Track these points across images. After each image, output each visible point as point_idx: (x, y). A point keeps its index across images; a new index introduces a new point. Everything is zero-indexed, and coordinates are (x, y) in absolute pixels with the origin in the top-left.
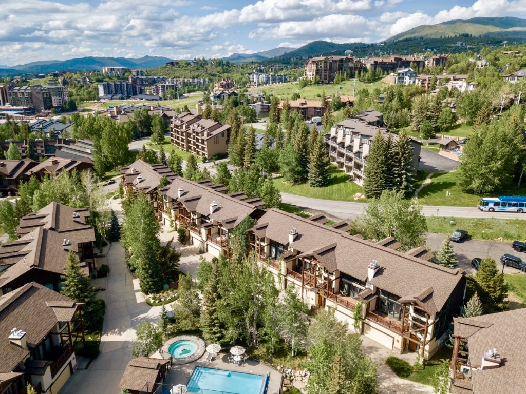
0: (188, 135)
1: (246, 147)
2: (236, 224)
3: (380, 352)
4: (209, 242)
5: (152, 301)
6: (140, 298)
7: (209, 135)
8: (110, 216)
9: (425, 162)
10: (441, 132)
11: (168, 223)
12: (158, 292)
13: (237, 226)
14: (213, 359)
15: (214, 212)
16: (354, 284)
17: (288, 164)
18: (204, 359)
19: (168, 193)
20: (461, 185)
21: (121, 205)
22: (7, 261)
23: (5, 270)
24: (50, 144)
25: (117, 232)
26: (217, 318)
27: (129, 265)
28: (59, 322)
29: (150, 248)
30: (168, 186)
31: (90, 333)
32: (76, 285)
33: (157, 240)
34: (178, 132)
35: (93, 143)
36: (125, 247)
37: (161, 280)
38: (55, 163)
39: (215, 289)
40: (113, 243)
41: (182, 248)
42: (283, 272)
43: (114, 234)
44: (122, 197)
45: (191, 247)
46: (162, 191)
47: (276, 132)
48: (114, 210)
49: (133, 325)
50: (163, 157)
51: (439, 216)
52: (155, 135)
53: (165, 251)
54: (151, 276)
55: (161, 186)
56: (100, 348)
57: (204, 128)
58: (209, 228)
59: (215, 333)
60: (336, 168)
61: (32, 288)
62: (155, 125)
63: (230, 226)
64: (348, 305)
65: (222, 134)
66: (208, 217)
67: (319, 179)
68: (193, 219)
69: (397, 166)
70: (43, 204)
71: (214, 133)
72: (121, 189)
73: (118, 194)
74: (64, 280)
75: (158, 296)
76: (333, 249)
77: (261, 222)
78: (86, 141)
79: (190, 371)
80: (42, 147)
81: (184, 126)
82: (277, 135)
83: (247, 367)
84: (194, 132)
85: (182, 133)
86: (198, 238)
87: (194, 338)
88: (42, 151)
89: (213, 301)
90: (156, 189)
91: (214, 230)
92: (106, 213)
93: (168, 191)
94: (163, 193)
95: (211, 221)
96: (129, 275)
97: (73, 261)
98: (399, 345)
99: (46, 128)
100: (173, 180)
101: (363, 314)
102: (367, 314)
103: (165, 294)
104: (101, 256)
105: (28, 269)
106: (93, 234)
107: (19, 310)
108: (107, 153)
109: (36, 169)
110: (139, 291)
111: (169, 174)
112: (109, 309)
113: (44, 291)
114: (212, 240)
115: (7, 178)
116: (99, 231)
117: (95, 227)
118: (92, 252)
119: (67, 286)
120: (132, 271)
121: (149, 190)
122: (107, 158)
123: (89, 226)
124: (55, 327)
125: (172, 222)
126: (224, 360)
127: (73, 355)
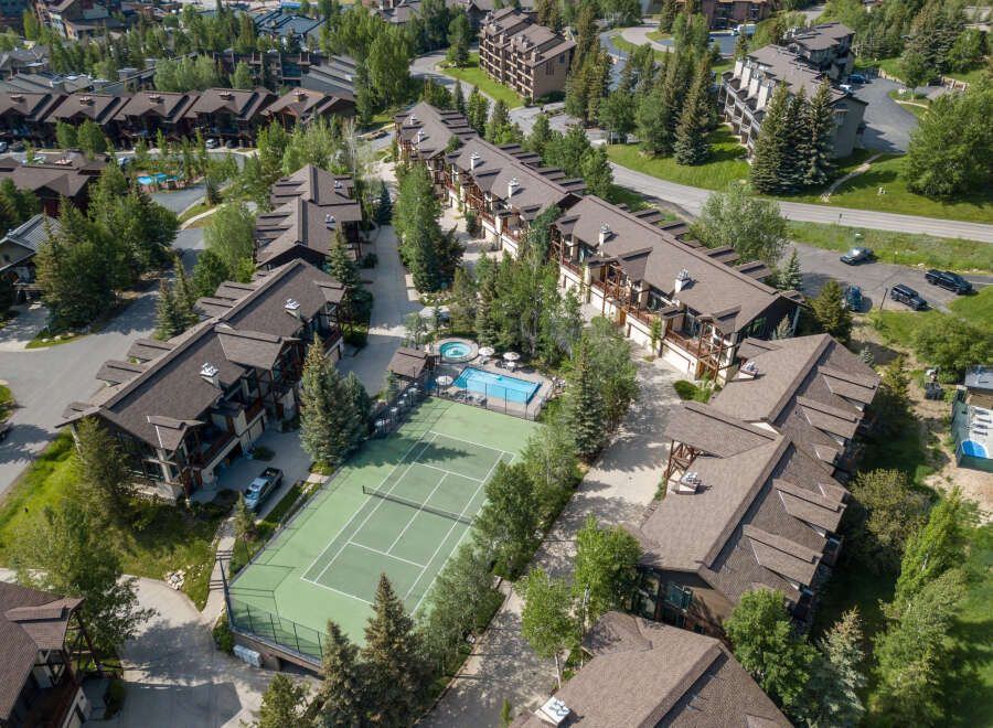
0: (507, 55)
2: (538, 213)
4: (504, 237)
5: (426, 300)
6: (413, 296)
7: (538, 58)
8: (379, 189)
11: (455, 205)
12: (434, 291)
13: (539, 217)
14: (485, 363)
15: (513, 195)
18: (477, 362)
19: (459, 162)
21: (394, 172)
23: (266, 245)
24: (291, 60)
25: (388, 212)
26: (491, 319)
27: (402, 257)
28: (329, 303)
29: (426, 234)
30: (460, 150)
31: (357, 325)
32: (343, 269)
33: (437, 227)
34: (490, 48)
35: (353, 63)
36: (397, 233)
37: (439, 277)
38: (303, 98)
39: (492, 287)
40: (383, 227)
41: (470, 242)
42: (587, 279)
43: (384, 214)
44: (396, 161)
45: (484, 241)
46: (451, 157)
48: (385, 180)
49: (403, 322)
50: (460, 97)
52: (454, 48)
53: (445, 241)
54: (426, 270)
55: (449, 150)
56: (368, 340)
57: (532, 44)
58: (505, 216)
59: (489, 336)
61: (300, 264)
62: (455, 31)
63: (529, 216)
65: (561, 57)
66: (504, 202)
68: (488, 203)
71: (548, 55)
72: (396, 149)
73: (390, 155)
74: (330, 261)
75: (433, 295)
76: (646, 254)
77: (570, 213)
78: (344, 58)
79: (460, 370)
80: (278, 65)
81: (501, 37)
83: (520, 375)
84: (515, 51)
85: (498, 50)
86: (491, 230)
87: (469, 342)
88: (278, 72)
89: (489, 300)
90: (442, 153)
91: (511, 221)
92: (374, 182)
93: (458, 159)
94: (452, 161)
95: (509, 207)
96: (402, 267)
97: (339, 241)
98: (694, 370)
99: (280, 27)
100: (468, 139)
101: (663, 334)
102: (667, 334)
103: (442, 294)
104: (368, 243)
105: (293, 245)
106: (359, 211)
107: (290, 284)
108: (375, 84)
109: (275, 107)
110: (412, 288)
111: (464, 130)
112: (378, 303)
113: (311, 269)
114: (508, 234)
115: (238, 119)
116: (365, 208)
117: (362, 202)
118: (357, 234)
119: (333, 268)
120: (405, 264)
121: (433, 154)
122: (376, 92)
123: (354, 201)
124: (324, 307)
125: (460, 203)
126: (498, 365)
127: (341, 340)
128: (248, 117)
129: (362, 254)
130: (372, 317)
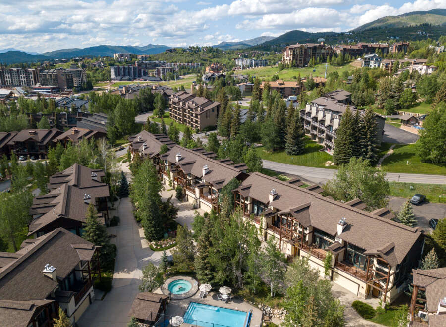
1: (233, 121)
2: (224, 184)
3: (347, 296)
4: (201, 200)
5: (154, 247)
6: (145, 244)
7: (201, 110)
8: (120, 176)
9: (388, 135)
10: (403, 110)
11: (167, 183)
12: (159, 240)
13: (225, 187)
14: (205, 297)
15: (206, 175)
16: (325, 238)
17: (268, 135)
18: (198, 296)
19: (168, 158)
20: (420, 155)
21: (129, 168)
22: (40, 211)
23: (38, 218)
24: (73, 116)
25: (126, 189)
26: (209, 263)
27: (136, 217)
28: (81, 261)
29: (154, 203)
30: (168, 152)
31: (104, 271)
32: (94, 232)
33: (159, 197)
34: (175, 108)
35: (107, 117)
36: (133, 202)
37: (162, 229)
38: (77, 132)
39: (207, 238)
40: (123, 198)
41: (179, 204)
42: (264, 226)
43: (124, 191)
44: (130, 161)
45: (187, 203)
46: (163, 156)
47: (258, 108)
48: (124, 171)
49: (139, 267)
50: (164, 128)
51: (400, 182)
52: (157, 110)
53: (166, 205)
54: (154, 226)
55: (162, 152)
56: (113, 284)
57: (198, 104)
58: (201, 187)
59: (206, 275)
60: (310, 139)
61: (60, 232)
62: (157, 102)
63: (219, 186)
64: (319, 256)
65: (213, 109)
66: (200, 179)
67: (295, 148)
68: (189, 180)
69: (364, 138)
70: (67, 165)
71: (206, 109)
72: (129, 154)
73: (126, 158)
74: (85, 227)
75: (159, 243)
76: (307, 208)
77: (245, 183)
78: (101, 114)
79: (186, 305)
80: (65, 119)
81: (181, 103)
82: (259, 110)
83: (233, 305)
84: (189, 108)
85: (179, 108)
86: (192, 197)
87: (189, 278)
88: (66, 122)
89: (205, 248)
90: (158, 155)
91: (205, 190)
92: (117, 172)
94: (164, 158)
95: (203, 182)
96: (136, 224)
97: (92, 212)
98: (363, 291)
99: (69, 103)
100: (172, 147)
101: (333, 264)
102: (336, 264)
103: (165, 242)
104: (113, 209)
105: (57, 217)
106: (108, 190)
107: (51, 249)
108: (117, 125)
109: (61, 137)
110: (143, 238)
111: (169, 143)
112: (120, 251)
113: (70, 235)
114: (204, 198)
115: (39, 144)
116: (112, 188)
117: (109, 184)
118: (106, 205)
119: (87, 232)
120: (139, 222)
121: (152, 155)
122: (117, 129)
123: (104, 184)
124: (78, 265)
125: (171, 182)
126: (214, 297)
127: (92, 288)
128: (45, 143)
129: (110, 217)
130: (116, 265)
